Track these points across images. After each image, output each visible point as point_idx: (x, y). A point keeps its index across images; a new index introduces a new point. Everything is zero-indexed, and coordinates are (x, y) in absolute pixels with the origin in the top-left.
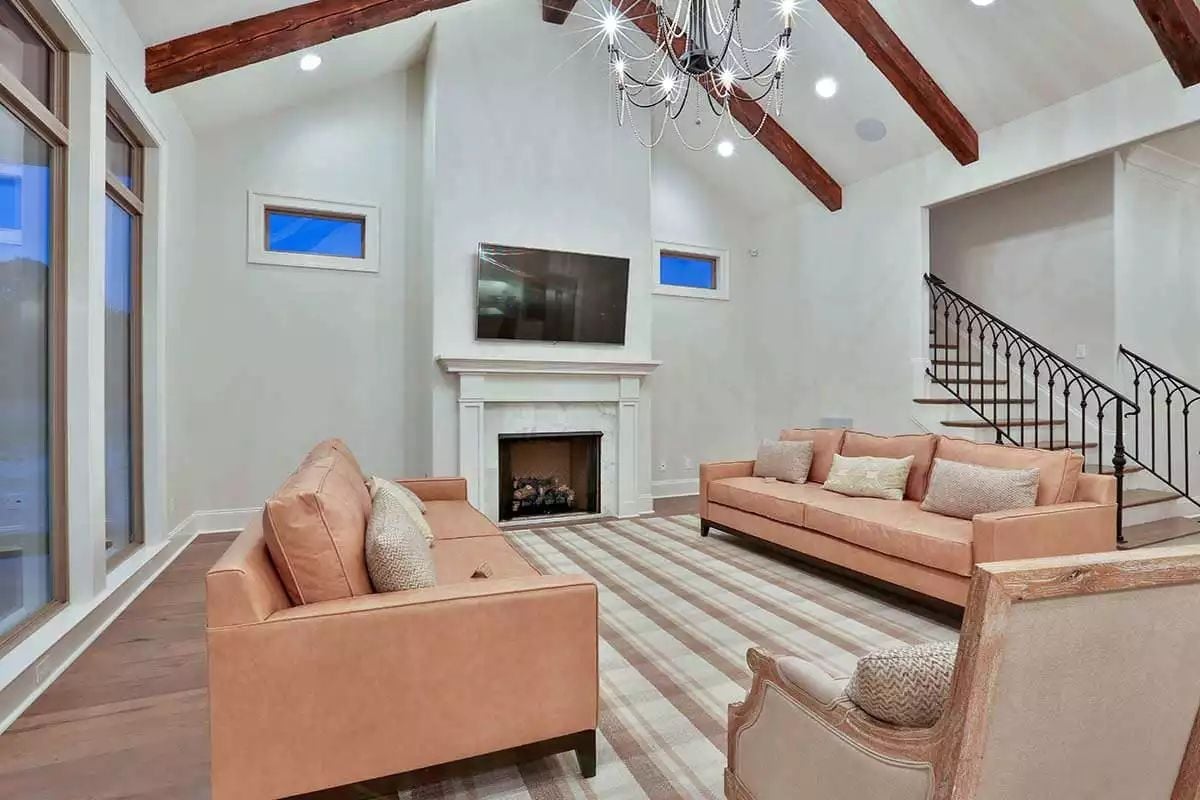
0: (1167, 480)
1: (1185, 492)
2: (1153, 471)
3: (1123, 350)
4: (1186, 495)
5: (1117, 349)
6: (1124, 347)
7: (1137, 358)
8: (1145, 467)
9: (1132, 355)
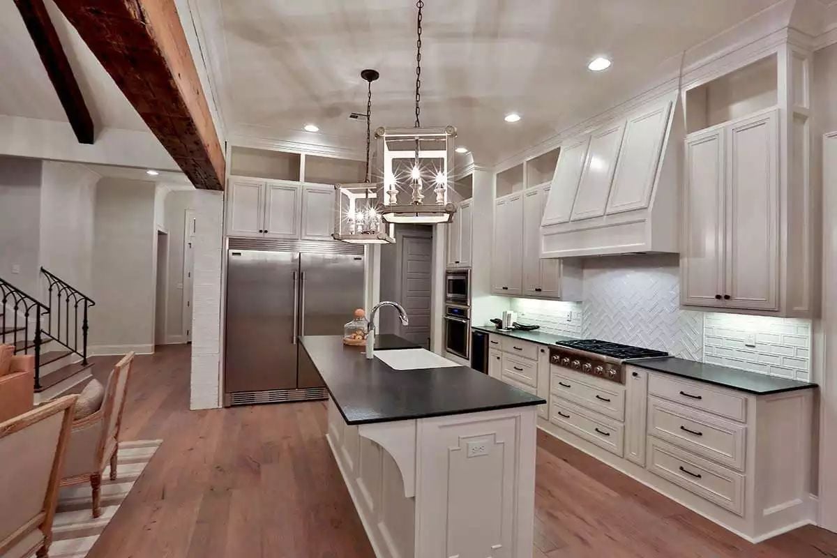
0: (66, 344)
1: (74, 349)
2: (58, 341)
3: (43, 270)
4: (75, 352)
5: (40, 269)
6: (44, 268)
7: (51, 276)
8: (54, 339)
9: (49, 273)
